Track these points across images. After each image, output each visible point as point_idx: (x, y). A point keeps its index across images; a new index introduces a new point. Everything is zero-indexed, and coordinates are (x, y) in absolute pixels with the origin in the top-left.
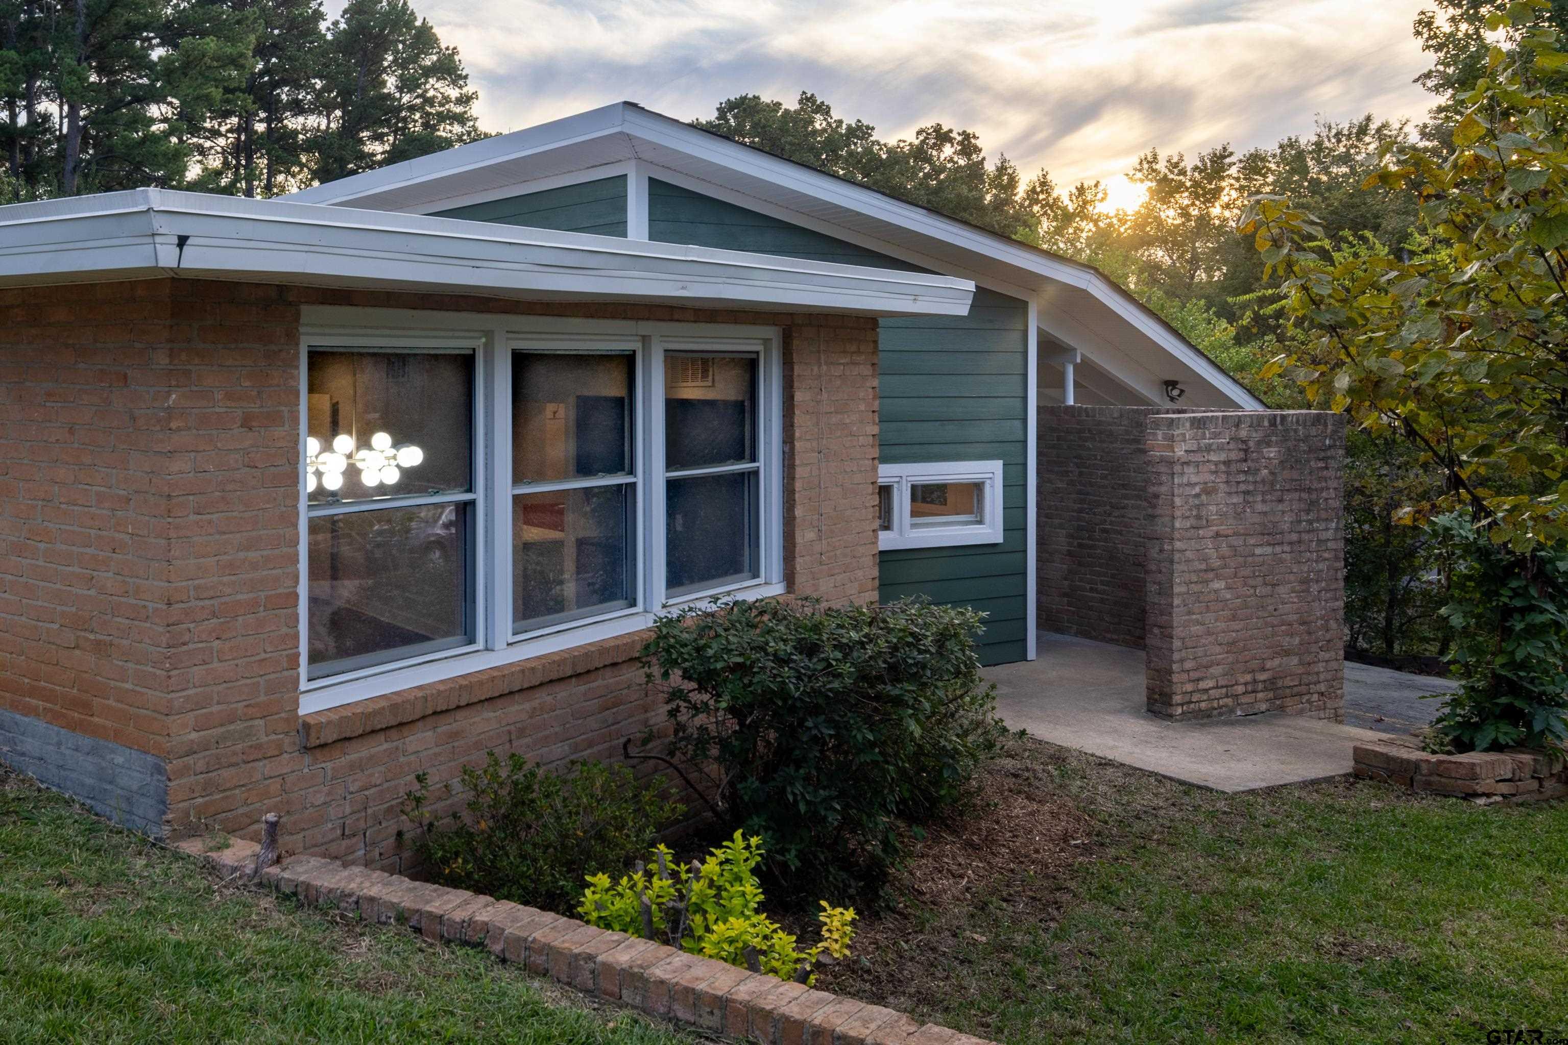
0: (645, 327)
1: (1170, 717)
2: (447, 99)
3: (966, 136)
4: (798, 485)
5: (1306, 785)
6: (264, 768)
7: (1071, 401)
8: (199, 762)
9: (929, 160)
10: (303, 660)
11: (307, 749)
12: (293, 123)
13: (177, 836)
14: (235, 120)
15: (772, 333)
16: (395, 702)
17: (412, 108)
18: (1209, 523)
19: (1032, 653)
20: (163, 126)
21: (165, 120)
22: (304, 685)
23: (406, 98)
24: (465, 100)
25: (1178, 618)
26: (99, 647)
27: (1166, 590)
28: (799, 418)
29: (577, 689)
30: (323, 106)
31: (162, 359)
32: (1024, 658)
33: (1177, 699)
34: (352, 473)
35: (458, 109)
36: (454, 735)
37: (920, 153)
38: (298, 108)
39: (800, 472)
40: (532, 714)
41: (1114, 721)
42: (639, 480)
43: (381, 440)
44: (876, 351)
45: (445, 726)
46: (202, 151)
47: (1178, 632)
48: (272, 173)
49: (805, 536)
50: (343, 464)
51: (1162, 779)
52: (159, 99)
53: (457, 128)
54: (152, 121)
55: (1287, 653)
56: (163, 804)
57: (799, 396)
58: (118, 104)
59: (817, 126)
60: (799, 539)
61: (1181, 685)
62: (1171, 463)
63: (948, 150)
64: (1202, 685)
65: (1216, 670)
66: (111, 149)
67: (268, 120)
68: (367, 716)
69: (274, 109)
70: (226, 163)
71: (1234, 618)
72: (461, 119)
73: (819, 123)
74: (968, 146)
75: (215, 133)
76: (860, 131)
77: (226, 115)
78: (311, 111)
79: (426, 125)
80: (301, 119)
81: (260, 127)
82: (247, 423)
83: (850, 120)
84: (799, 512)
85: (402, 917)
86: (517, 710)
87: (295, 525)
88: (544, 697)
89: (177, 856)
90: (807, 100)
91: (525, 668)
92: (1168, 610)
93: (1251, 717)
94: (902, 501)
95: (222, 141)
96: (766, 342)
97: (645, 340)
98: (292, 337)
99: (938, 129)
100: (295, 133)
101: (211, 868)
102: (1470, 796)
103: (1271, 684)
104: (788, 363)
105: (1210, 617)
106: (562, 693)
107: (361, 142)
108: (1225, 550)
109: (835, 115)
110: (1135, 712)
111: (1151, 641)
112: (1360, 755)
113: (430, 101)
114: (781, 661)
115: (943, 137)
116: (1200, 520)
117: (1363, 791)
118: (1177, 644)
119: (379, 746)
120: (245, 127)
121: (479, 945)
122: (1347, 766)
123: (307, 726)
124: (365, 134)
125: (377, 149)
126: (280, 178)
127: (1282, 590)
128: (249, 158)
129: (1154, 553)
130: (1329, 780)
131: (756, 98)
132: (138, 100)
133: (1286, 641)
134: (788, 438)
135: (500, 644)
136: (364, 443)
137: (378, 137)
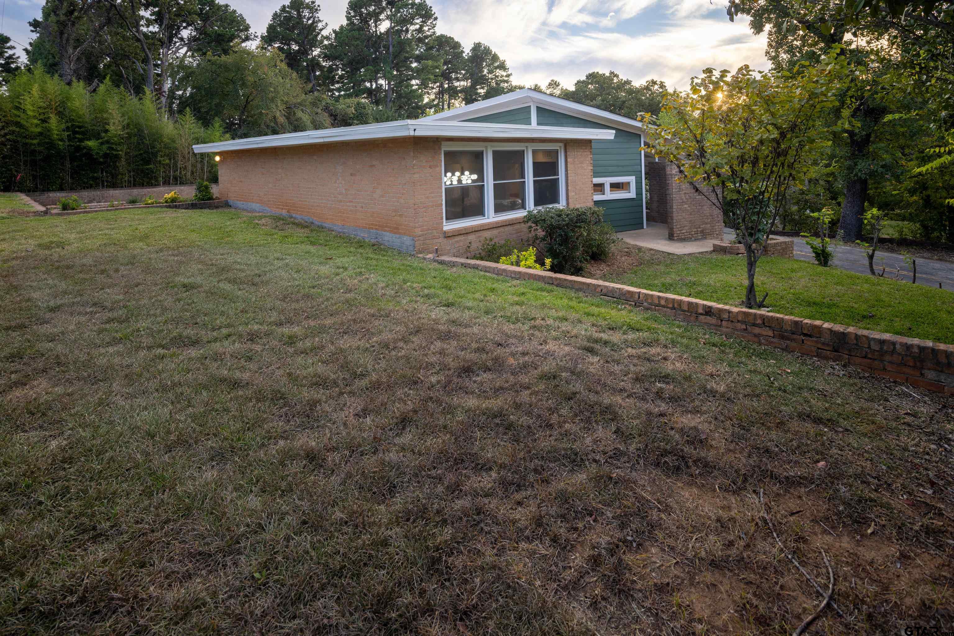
0: (526, 144)
1: (673, 240)
2: (502, 76)
3: (662, 82)
4: (569, 181)
5: (699, 253)
6: (437, 241)
7: (657, 161)
8: (421, 238)
9: (651, 90)
10: (444, 218)
11: (445, 237)
12: (456, 84)
13: (417, 253)
14: (438, 84)
15: (561, 145)
16: (465, 228)
17: (492, 79)
18: (683, 190)
19: (645, 226)
20: (417, 87)
21: (417, 85)
22: (444, 224)
23: (490, 76)
24: (508, 76)
25: (675, 215)
26: (401, 216)
27: (672, 207)
28: (569, 165)
29: (509, 228)
30: (465, 79)
31: (412, 154)
32: (643, 228)
33: (675, 235)
34: (460, 181)
35: (506, 79)
36: (480, 237)
37: (647, 88)
38: (457, 79)
39: (569, 178)
40: (499, 233)
41: (659, 241)
42: (526, 180)
43: (467, 173)
44: (591, 148)
45: (478, 234)
46: (428, 94)
47: (675, 218)
48: (450, 99)
49: (571, 194)
50: (457, 178)
51: (663, 252)
52: (415, 78)
53: (506, 85)
54: (413, 85)
55: (706, 224)
56: (414, 247)
57: (569, 160)
58: (403, 81)
59: (615, 81)
60: (570, 194)
61: (676, 232)
62: (671, 175)
63: (656, 87)
64: (682, 232)
65: (686, 228)
66: (401, 94)
67: (448, 84)
68: (459, 231)
69: (450, 79)
70: (436, 97)
71: (691, 214)
72: (507, 82)
73: (615, 80)
74: (662, 86)
75: (433, 88)
76: (628, 82)
77: (435, 83)
78: (462, 80)
79: (497, 84)
80: (458, 83)
81: (446, 86)
82: (430, 167)
83: (625, 79)
84: (569, 188)
85: (462, 264)
86: (495, 232)
87: (441, 189)
88: (502, 229)
89: (418, 257)
90: (612, 73)
91: (497, 223)
92: (672, 212)
93: (696, 240)
94: (607, 188)
95: (434, 91)
96: (560, 147)
97: (527, 147)
98: (440, 149)
99: (653, 81)
100: (457, 87)
101: (425, 259)
102: (738, 254)
103: (702, 232)
104: (566, 152)
105: (684, 214)
106: (507, 229)
107: (477, 89)
108: (687, 197)
109: (621, 77)
110: (666, 239)
111: (669, 221)
112: (714, 246)
113: (497, 77)
114: (552, 218)
115: (654, 83)
116: (680, 189)
117: (714, 254)
118: (674, 221)
119: (462, 238)
120: (441, 86)
121: (477, 268)
122: (712, 249)
123: (445, 232)
124: (478, 87)
125: (482, 91)
126: (453, 101)
127: (705, 207)
128: (443, 95)
129: (668, 198)
130: (706, 252)
131: (598, 73)
132: (409, 79)
133: (706, 221)
134: (566, 170)
135: (491, 216)
136: (462, 174)
137: (483, 88)
